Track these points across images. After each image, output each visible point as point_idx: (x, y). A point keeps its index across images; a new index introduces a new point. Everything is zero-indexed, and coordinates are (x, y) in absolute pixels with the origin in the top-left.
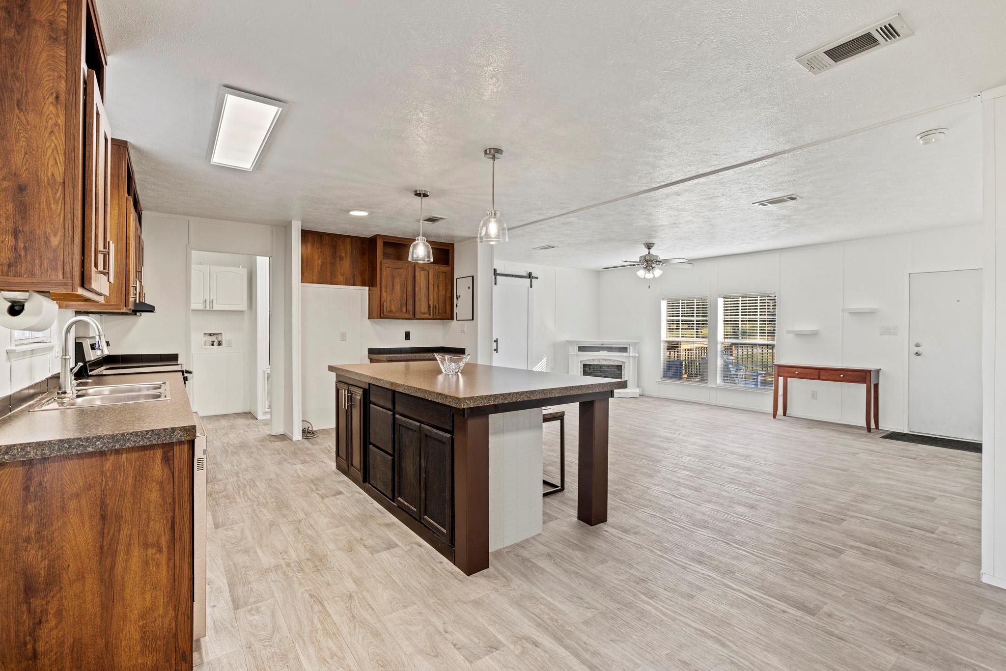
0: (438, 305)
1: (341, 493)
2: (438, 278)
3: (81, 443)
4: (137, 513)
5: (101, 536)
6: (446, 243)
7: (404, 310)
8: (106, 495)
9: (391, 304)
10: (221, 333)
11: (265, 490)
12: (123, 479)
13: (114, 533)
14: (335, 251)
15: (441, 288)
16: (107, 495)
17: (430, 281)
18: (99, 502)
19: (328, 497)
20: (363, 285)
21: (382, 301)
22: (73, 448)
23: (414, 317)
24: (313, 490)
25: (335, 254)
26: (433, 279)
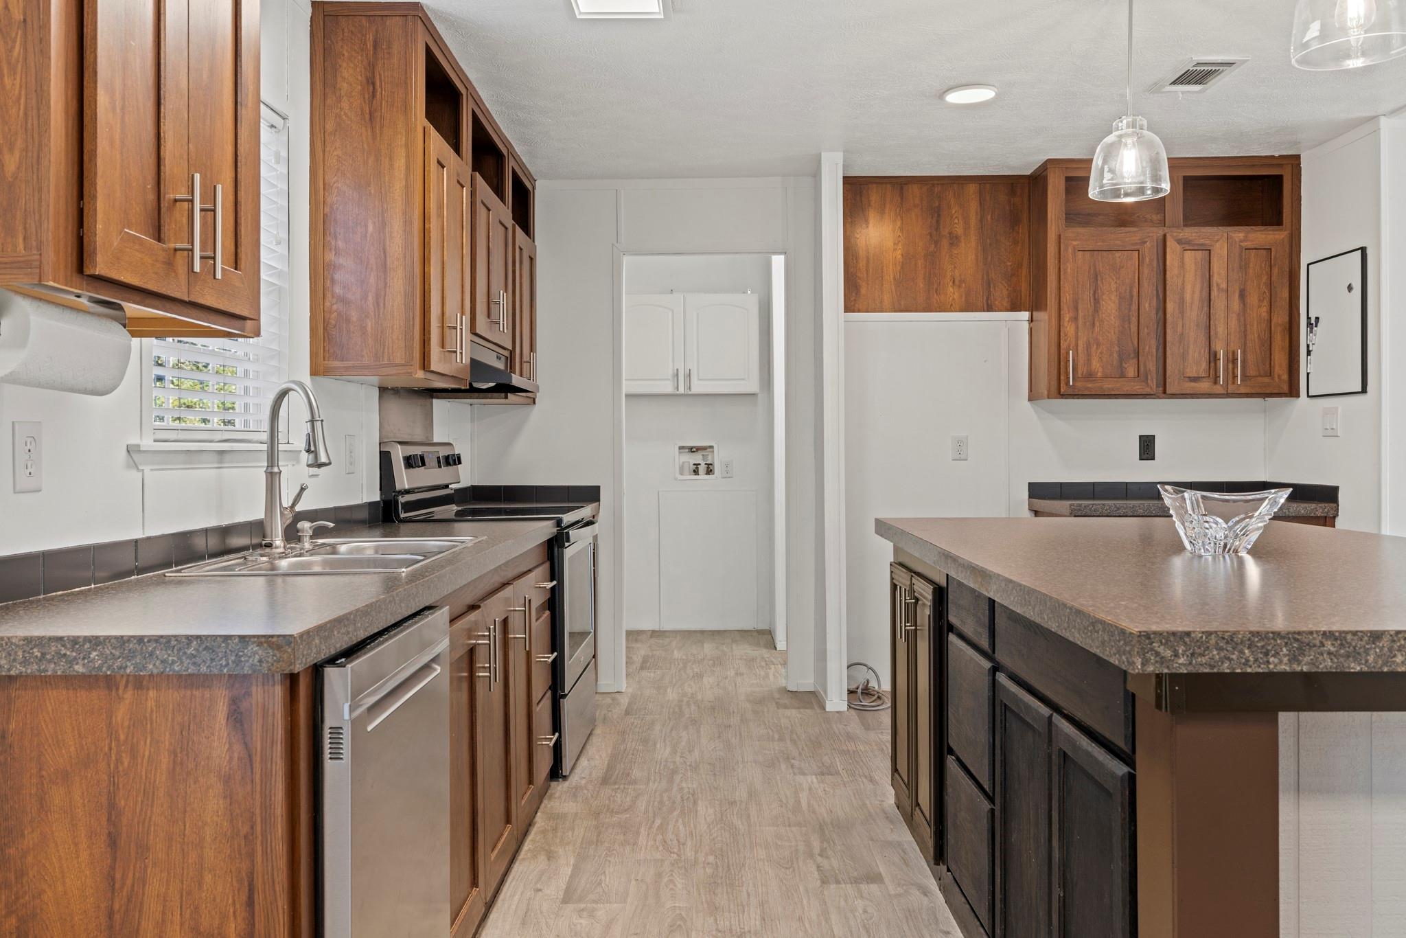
0: (1244, 353)
1: (875, 878)
2: (1244, 267)
3: (63, 652)
4: (179, 846)
5: (109, 884)
6: (1273, 157)
7: (1131, 371)
8: (118, 788)
9: (1089, 355)
10: (711, 447)
11: (709, 827)
12: (150, 751)
13: (133, 886)
14: (938, 222)
15: (1253, 299)
16: (121, 786)
17: (1215, 279)
18: (104, 800)
19: (838, 882)
20: (1014, 307)
21: (1062, 347)
22: (50, 661)
23: (1164, 393)
24: (811, 855)
25: (937, 229)
26: (1224, 272)
